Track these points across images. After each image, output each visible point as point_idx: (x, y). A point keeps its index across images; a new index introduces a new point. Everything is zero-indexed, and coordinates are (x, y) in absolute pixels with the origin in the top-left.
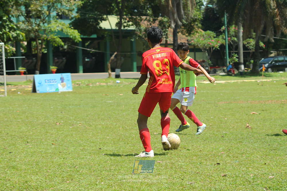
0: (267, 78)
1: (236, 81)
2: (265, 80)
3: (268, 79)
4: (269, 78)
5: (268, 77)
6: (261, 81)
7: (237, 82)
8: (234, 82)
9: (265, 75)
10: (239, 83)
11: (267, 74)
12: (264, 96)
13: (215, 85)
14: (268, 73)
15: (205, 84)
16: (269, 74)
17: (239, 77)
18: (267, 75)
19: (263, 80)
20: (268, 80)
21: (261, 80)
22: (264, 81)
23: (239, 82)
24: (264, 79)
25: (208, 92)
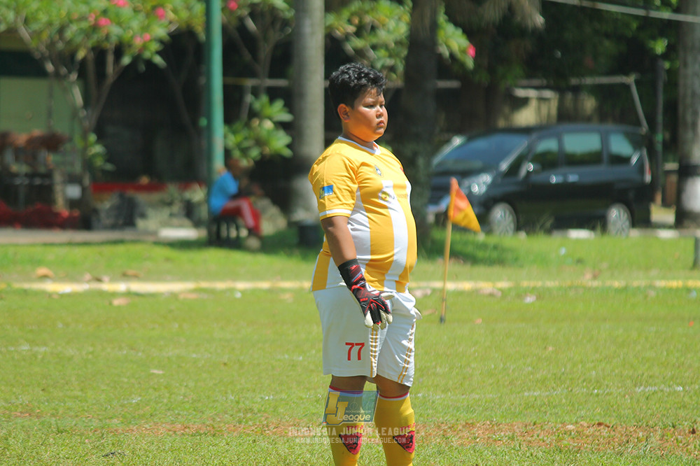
0: (481, 270)
1: (265, 285)
2: (467, 286)
3: (488, 279)
4: (496, 270)
5: (491, 262)
6: (434, 290)
7: (270, 291)
8: (254, 291)
9: (470, 249)
10: (287, 296)
11: (484, 246)
12: (445, 391)
13: (119, 307)
14: (492, 240)
15: (49, 295)
16: (495, 247)
17: (290, 255)
18: (480, 254)
19: (450, 286)
20: (486, 287)
21: (438, 285)
22: (460, 293)
23: (284, 290)
24: (456, 277)
25: (70, 352)
